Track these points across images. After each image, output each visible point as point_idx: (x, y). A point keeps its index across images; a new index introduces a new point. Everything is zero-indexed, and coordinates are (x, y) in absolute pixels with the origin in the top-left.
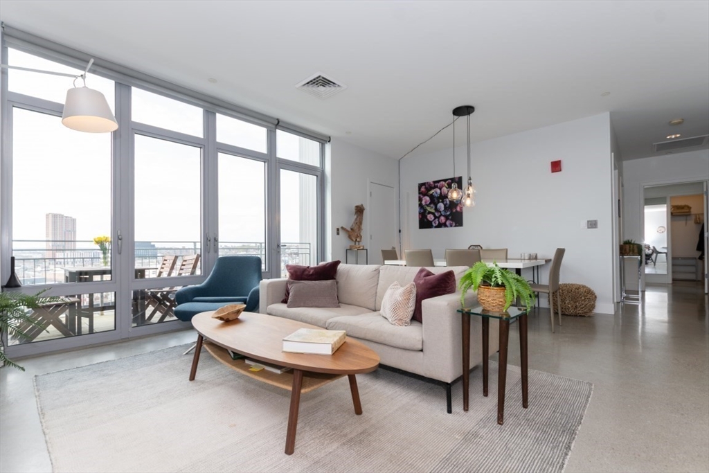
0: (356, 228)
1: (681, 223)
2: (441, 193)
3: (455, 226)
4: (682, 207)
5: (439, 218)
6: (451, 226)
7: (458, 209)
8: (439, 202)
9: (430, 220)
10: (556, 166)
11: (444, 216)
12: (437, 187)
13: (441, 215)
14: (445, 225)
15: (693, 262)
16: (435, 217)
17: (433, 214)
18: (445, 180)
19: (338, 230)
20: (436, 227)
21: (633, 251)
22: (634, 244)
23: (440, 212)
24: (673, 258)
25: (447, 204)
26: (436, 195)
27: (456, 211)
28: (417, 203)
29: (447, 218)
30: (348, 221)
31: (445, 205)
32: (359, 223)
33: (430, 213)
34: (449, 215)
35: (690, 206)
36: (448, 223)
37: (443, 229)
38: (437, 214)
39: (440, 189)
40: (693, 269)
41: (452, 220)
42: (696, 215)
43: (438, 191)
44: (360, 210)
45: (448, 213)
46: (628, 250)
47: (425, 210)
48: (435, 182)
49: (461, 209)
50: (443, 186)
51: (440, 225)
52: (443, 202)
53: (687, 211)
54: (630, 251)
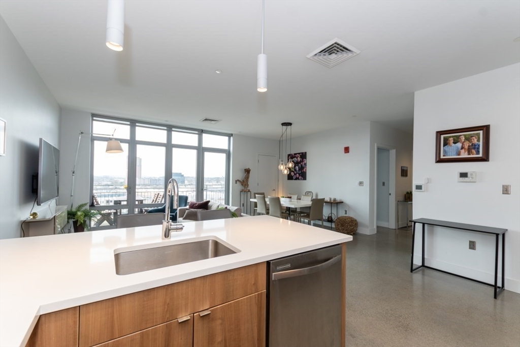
0: (245, 180)
2: (297, 161)
3: (303, 180)
6: (301, 179)
7: (304, 170)
8: (296, 166)
9: (292, 175)
10: (347, 150)
12: (295, 157)
13: (297, 173)
14: (299, 179)
16: (295, 174)
17: (293, 172)
18: (299, 154)
19: (236, 181)
20: (295, 179)
23: (297, 171)
26: (295, 162)
29: (299, 175)
30: (240, 176)
31: (299, 167)
32: (247, 178)
36: (300, 177)
37: (297, 181)
38: (295, 173)
39: (297, 158)
41: (302, 176)
43: (296, 159)
44: (248, 171)
45: (300, 172)
47: (290, 169)
48: (294, 154)
49: (306, 170)
50: (298, 157)
51: (297, 179)
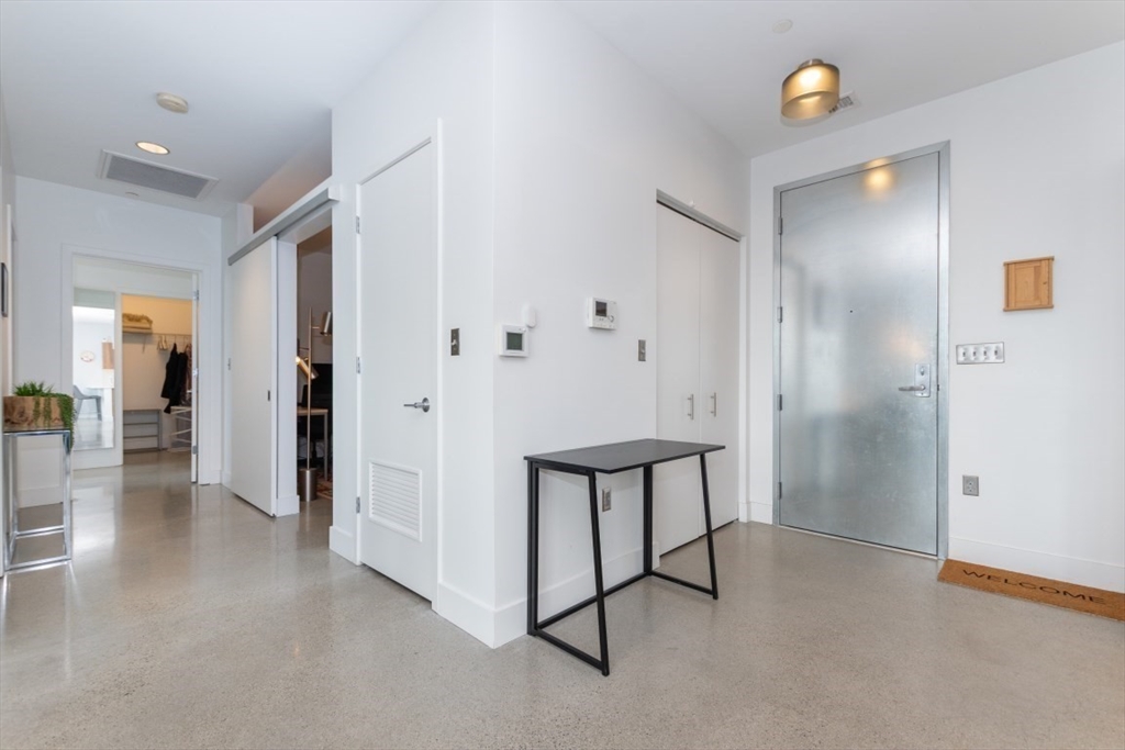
1: (136, 347)
4: (138, 319)
15: (153, 418)
21: (48, 415)
22: (49, 395)
24: (126, 413)
35: (151, 318)
40: (152, 430)
42: (160, 335)
46: (30, 413)
53: (148, 326)
54: (37, 413)
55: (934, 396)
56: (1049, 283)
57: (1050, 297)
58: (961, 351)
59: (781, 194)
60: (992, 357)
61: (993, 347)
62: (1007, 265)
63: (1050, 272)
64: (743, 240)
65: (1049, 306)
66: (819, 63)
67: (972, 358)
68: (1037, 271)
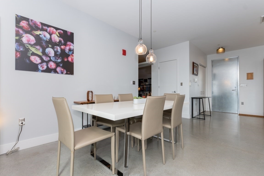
2: (51, 38)
3: (67, 74)
5: (47, 62)
6: (62, 73)
7: (70, 59)
8: (48, 47)
9: (35, 62)
11: (55, 62)
12: (46, 30)
13: (51, 60)
14: (55, 71)
16: (43, 61)
20: (43, 71)
23: (50, 57)
25: (57, 51)
26: (45, 39)
27: (68, 60)
28: (13, 38)
29: (57, 65)
33: (33, 54)
34: (60, 63)
36: (59, 69)
37: (51, 75)
38: (44, 58)
39: (51, 35)
41: (63, 67)
43: (48, 36)
45: (59, 60)
47: (27, 50)
48: (43, 24)
49: (72, 60)
50: (53, 33)
51: (48, 70)
52: (53, 48)
55: (237, 91)
56: (253, 76)
57: (253, 78)
58: (241, 85)
59: (212, 61)
60: (245, 86)
61: (245, 84)
62: (247, 73)
63: (253, 75)
64: (206, 68)
65: (253, 79)
66: (222, 48)
67: (242, 86)
68: (251, 75)
